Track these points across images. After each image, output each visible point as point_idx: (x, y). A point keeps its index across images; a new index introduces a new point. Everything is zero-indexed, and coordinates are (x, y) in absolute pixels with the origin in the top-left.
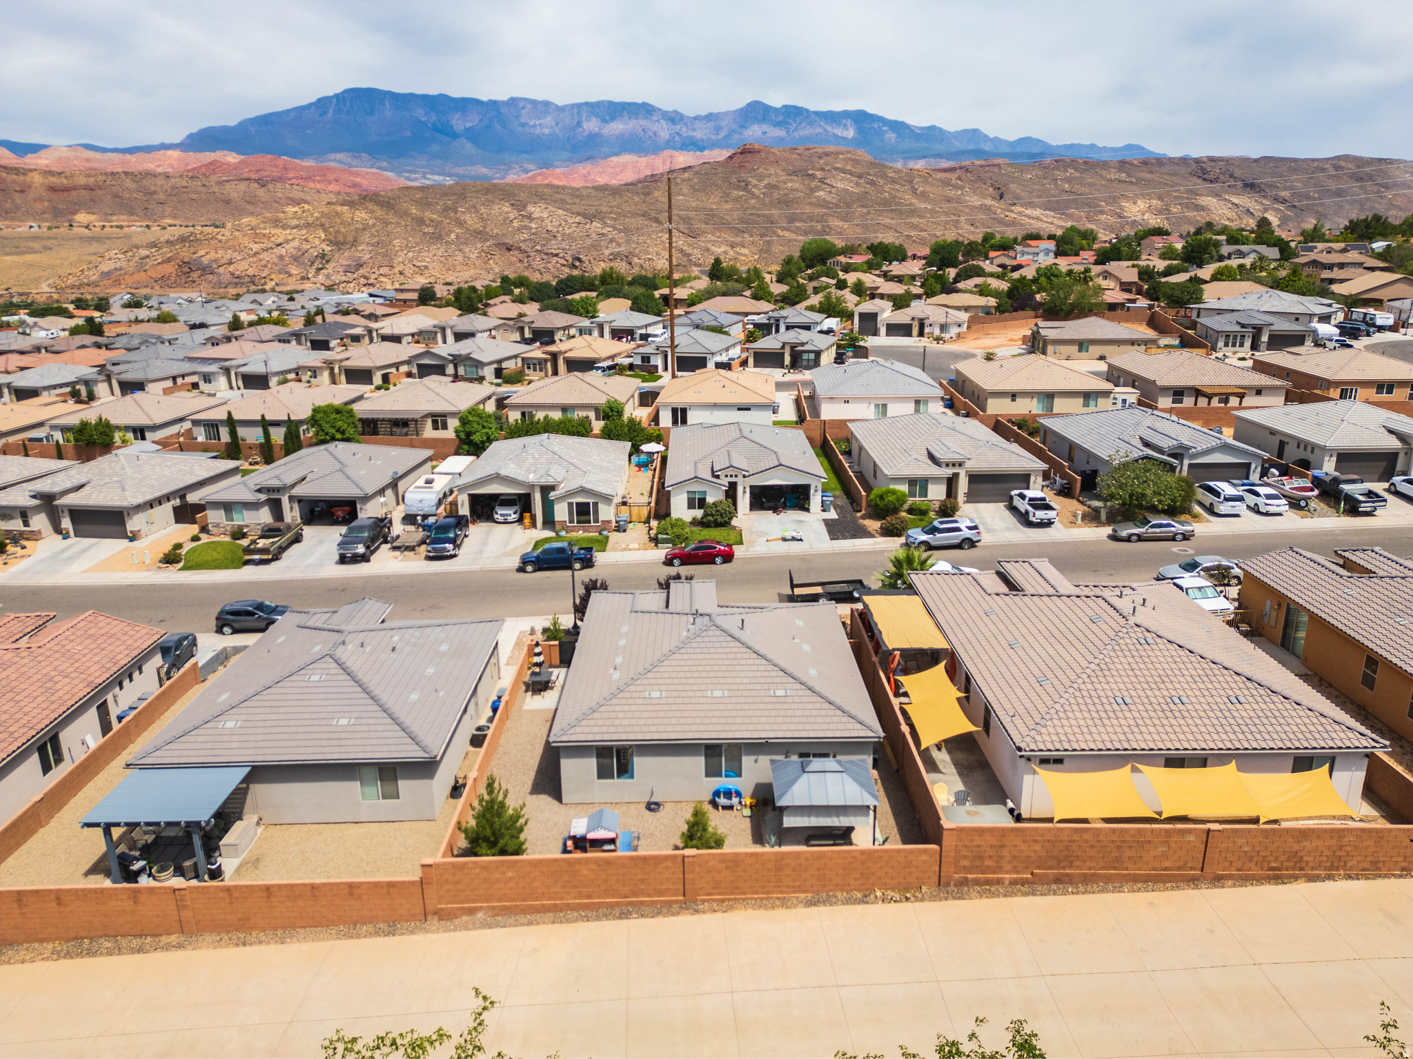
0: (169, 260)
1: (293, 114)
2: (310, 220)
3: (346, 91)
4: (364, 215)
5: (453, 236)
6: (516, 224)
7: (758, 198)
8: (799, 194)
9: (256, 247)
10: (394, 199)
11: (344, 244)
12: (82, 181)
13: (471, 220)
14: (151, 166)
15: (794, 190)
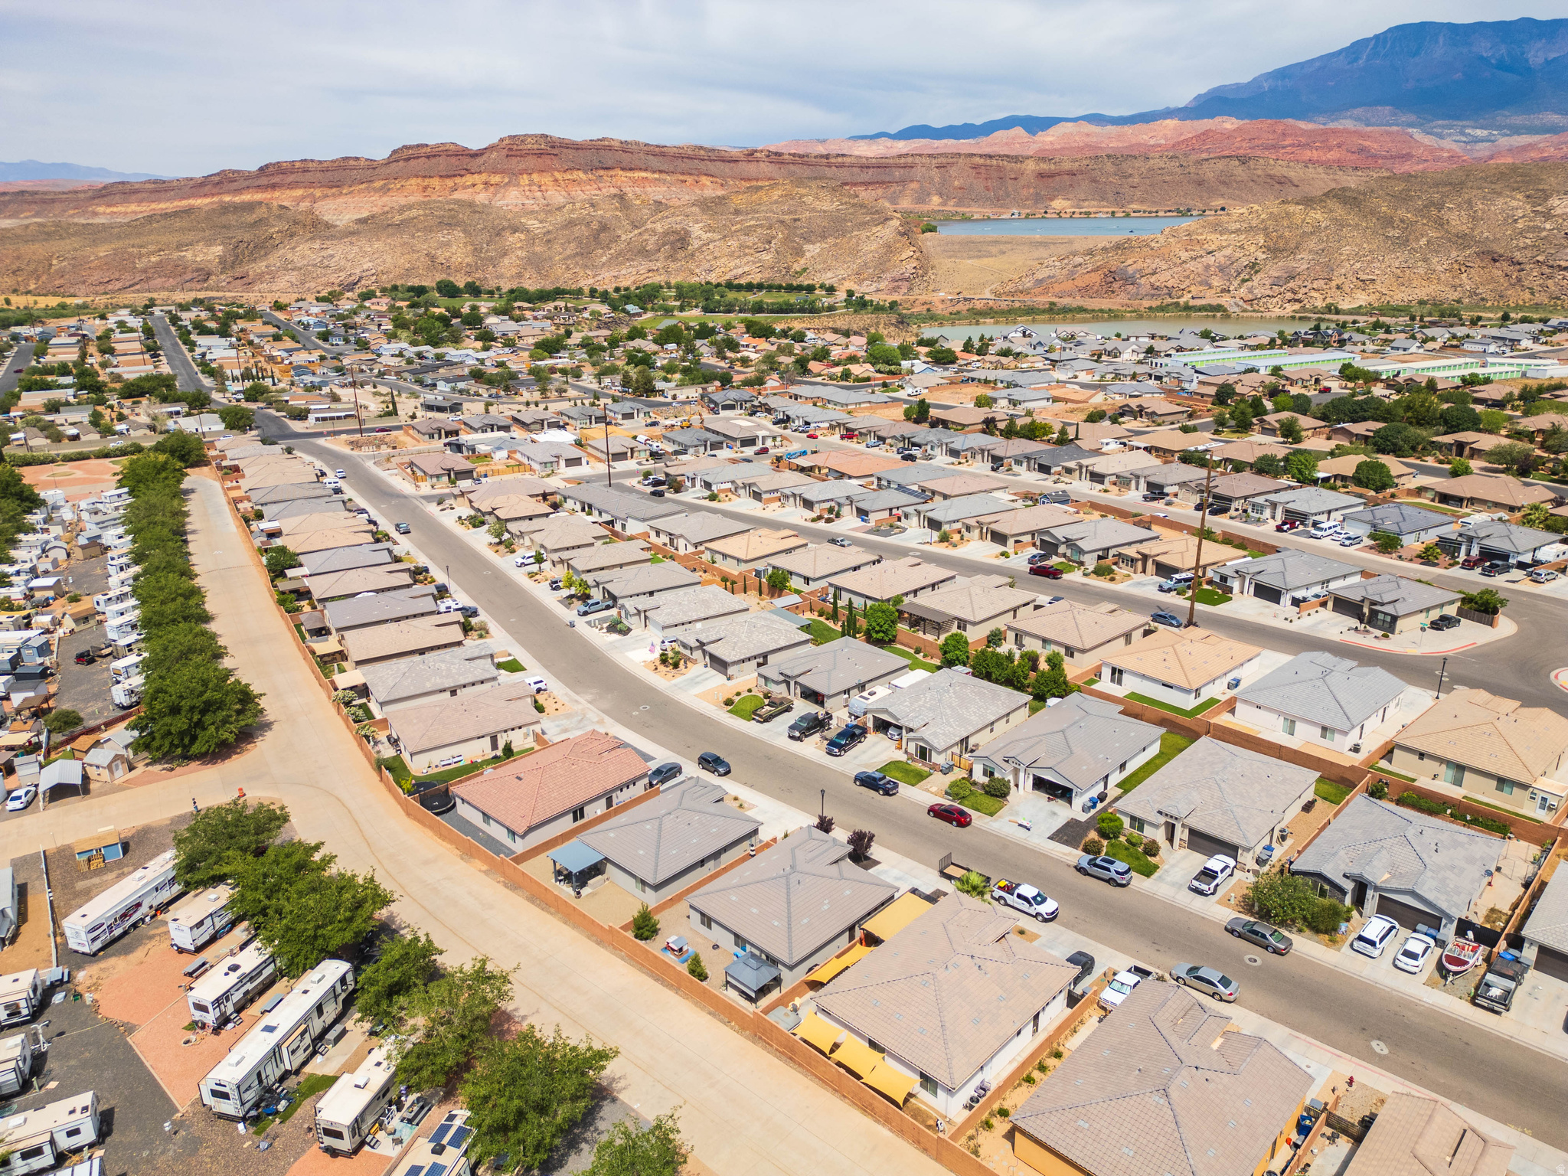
0: (1097, 269)
1: (1318, 64)
2: (1254, 223)
3: (1390, 30)
4: (1319, 216)
5: (1423, 241)
6: (1520, 225)
9: (1184, 255)
10: (1365, 194)
11: (1281, 251)
12: (1067, 166)
13: (1457, 220)
14: (1144, 138)
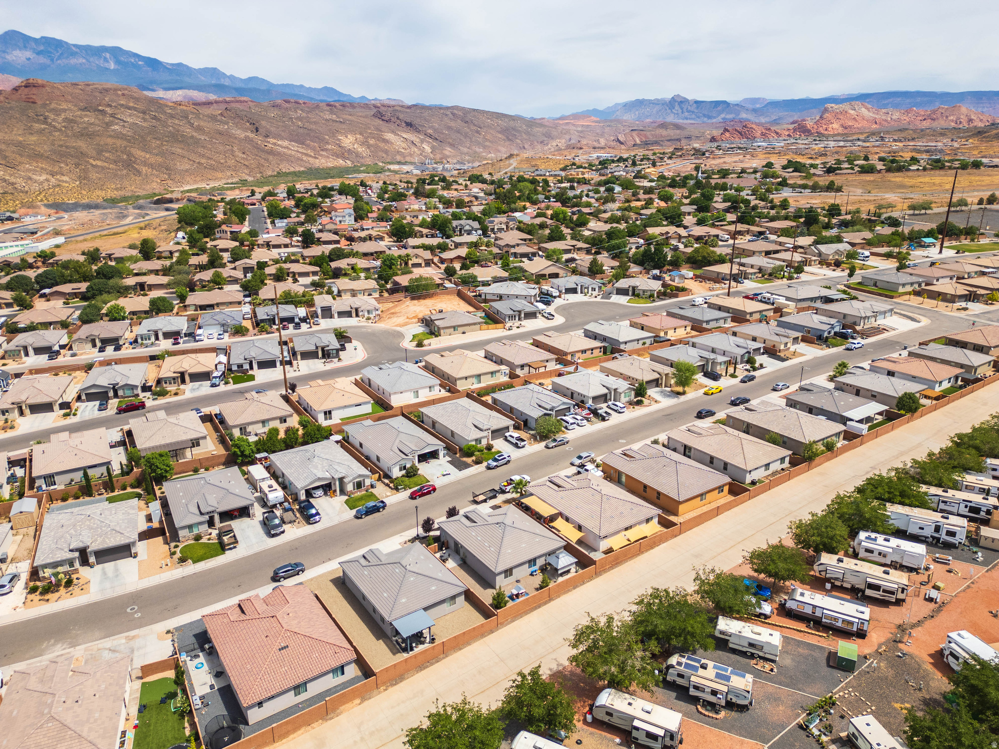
7: (60, 130)
8: (97, 128)
15: (91, 124)
